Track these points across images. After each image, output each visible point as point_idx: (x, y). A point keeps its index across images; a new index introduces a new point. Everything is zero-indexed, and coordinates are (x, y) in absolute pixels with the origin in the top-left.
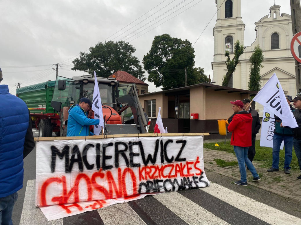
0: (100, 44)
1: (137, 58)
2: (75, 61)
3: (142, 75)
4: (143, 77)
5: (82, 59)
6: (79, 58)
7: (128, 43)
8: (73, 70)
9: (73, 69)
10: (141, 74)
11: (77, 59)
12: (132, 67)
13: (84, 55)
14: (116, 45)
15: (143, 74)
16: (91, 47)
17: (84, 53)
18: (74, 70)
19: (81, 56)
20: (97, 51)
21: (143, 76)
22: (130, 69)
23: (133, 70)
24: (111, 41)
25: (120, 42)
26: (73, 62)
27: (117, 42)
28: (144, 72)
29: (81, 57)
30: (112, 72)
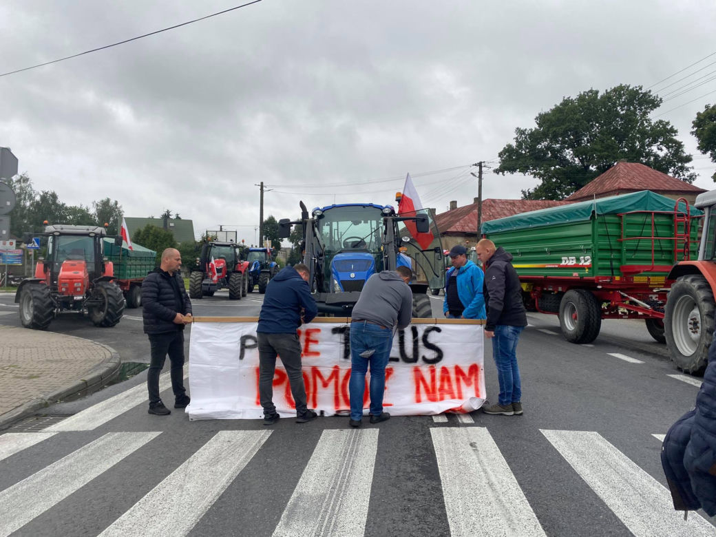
0: (566, 103)
1: (668, 123)
2: (505, 151)
3: (682, 168)
4: (687, 174)
5: (520, 144)
6: (514, 144)
7: (641, 89)
8: (498, 173)
9: (497, 171)
10: (680, 164)
11: (510, 146)
12: (654, 148)
13: (524, 133)
14: (608, 97)
15: (687, 165)
16: (540, 114)
17: (526, 130)
18: (501, 173)
19: (517, 138)
20: (558, 120)
21: (687, 170)
22: (649, 154)
23: (656, 156)
24: (591, 91)
25: (615, 90)
26: (500, 155)
27: (609, 91)
28: (688, 159)
29: (517, 142)
30: (593, 168)
